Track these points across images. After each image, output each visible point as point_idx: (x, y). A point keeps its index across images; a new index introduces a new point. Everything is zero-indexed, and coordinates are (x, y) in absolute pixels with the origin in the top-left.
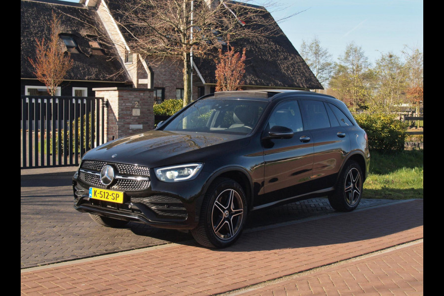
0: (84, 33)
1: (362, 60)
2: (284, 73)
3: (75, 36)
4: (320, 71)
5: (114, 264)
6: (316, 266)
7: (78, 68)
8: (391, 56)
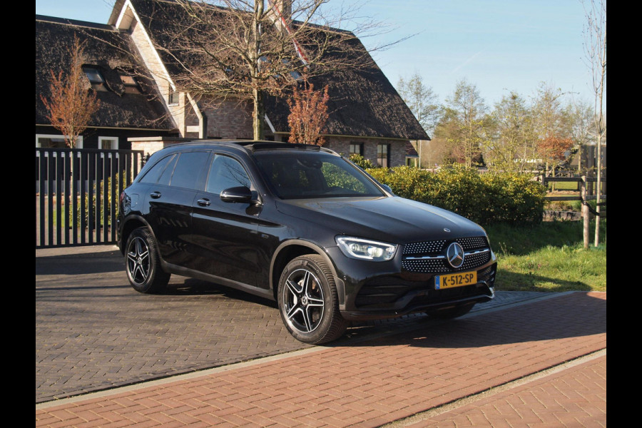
0: (114, 63)
1: (476, 103)
2: (379, 118)
3: (102, 68)
4: (423, 116)
6: (461, 396)
7: (106, 110)
8: (514, 98)
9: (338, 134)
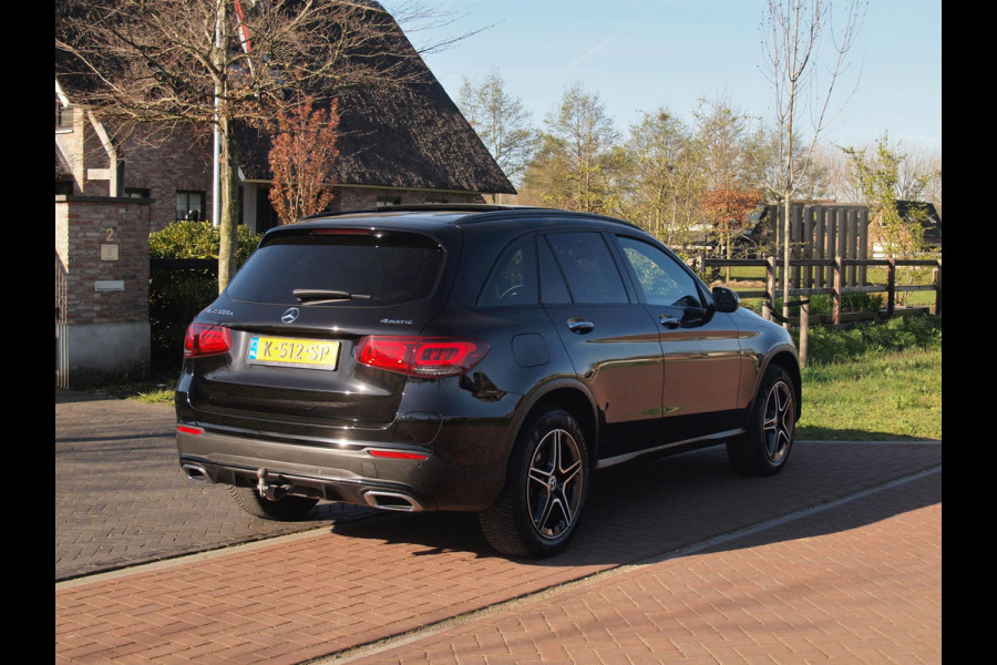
1: (598, 126)
2: (426, 156)
4: (504, 149)
5: (123, 592)
8: (664, 117)
9: (355, 182)
